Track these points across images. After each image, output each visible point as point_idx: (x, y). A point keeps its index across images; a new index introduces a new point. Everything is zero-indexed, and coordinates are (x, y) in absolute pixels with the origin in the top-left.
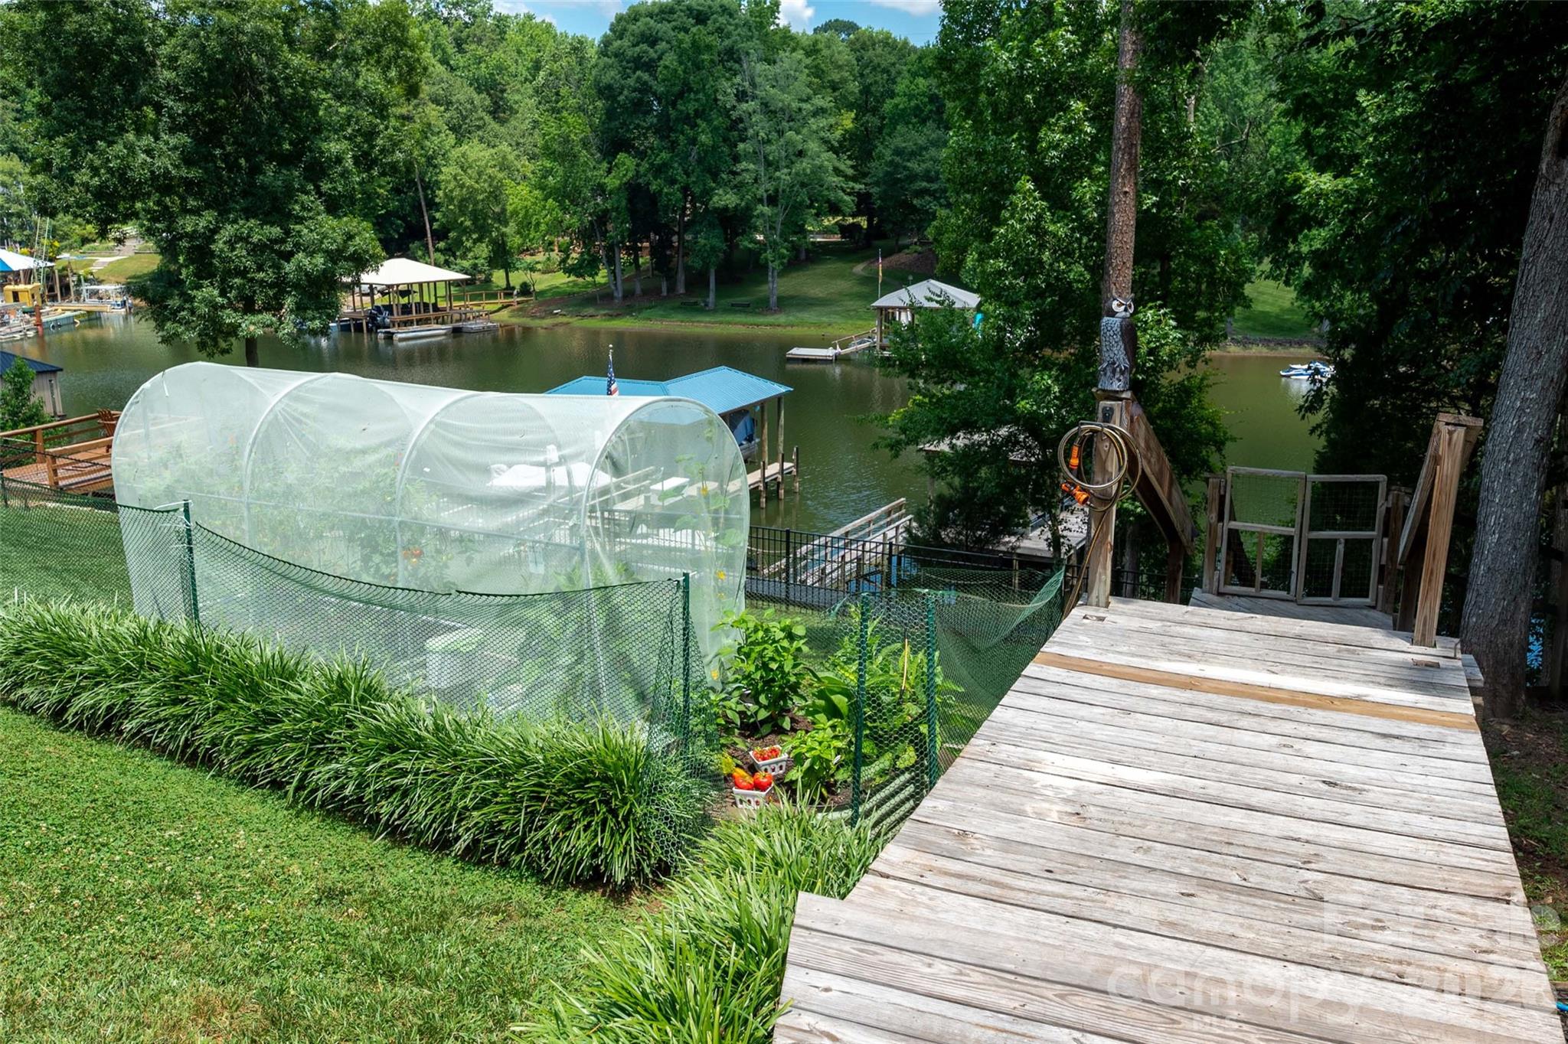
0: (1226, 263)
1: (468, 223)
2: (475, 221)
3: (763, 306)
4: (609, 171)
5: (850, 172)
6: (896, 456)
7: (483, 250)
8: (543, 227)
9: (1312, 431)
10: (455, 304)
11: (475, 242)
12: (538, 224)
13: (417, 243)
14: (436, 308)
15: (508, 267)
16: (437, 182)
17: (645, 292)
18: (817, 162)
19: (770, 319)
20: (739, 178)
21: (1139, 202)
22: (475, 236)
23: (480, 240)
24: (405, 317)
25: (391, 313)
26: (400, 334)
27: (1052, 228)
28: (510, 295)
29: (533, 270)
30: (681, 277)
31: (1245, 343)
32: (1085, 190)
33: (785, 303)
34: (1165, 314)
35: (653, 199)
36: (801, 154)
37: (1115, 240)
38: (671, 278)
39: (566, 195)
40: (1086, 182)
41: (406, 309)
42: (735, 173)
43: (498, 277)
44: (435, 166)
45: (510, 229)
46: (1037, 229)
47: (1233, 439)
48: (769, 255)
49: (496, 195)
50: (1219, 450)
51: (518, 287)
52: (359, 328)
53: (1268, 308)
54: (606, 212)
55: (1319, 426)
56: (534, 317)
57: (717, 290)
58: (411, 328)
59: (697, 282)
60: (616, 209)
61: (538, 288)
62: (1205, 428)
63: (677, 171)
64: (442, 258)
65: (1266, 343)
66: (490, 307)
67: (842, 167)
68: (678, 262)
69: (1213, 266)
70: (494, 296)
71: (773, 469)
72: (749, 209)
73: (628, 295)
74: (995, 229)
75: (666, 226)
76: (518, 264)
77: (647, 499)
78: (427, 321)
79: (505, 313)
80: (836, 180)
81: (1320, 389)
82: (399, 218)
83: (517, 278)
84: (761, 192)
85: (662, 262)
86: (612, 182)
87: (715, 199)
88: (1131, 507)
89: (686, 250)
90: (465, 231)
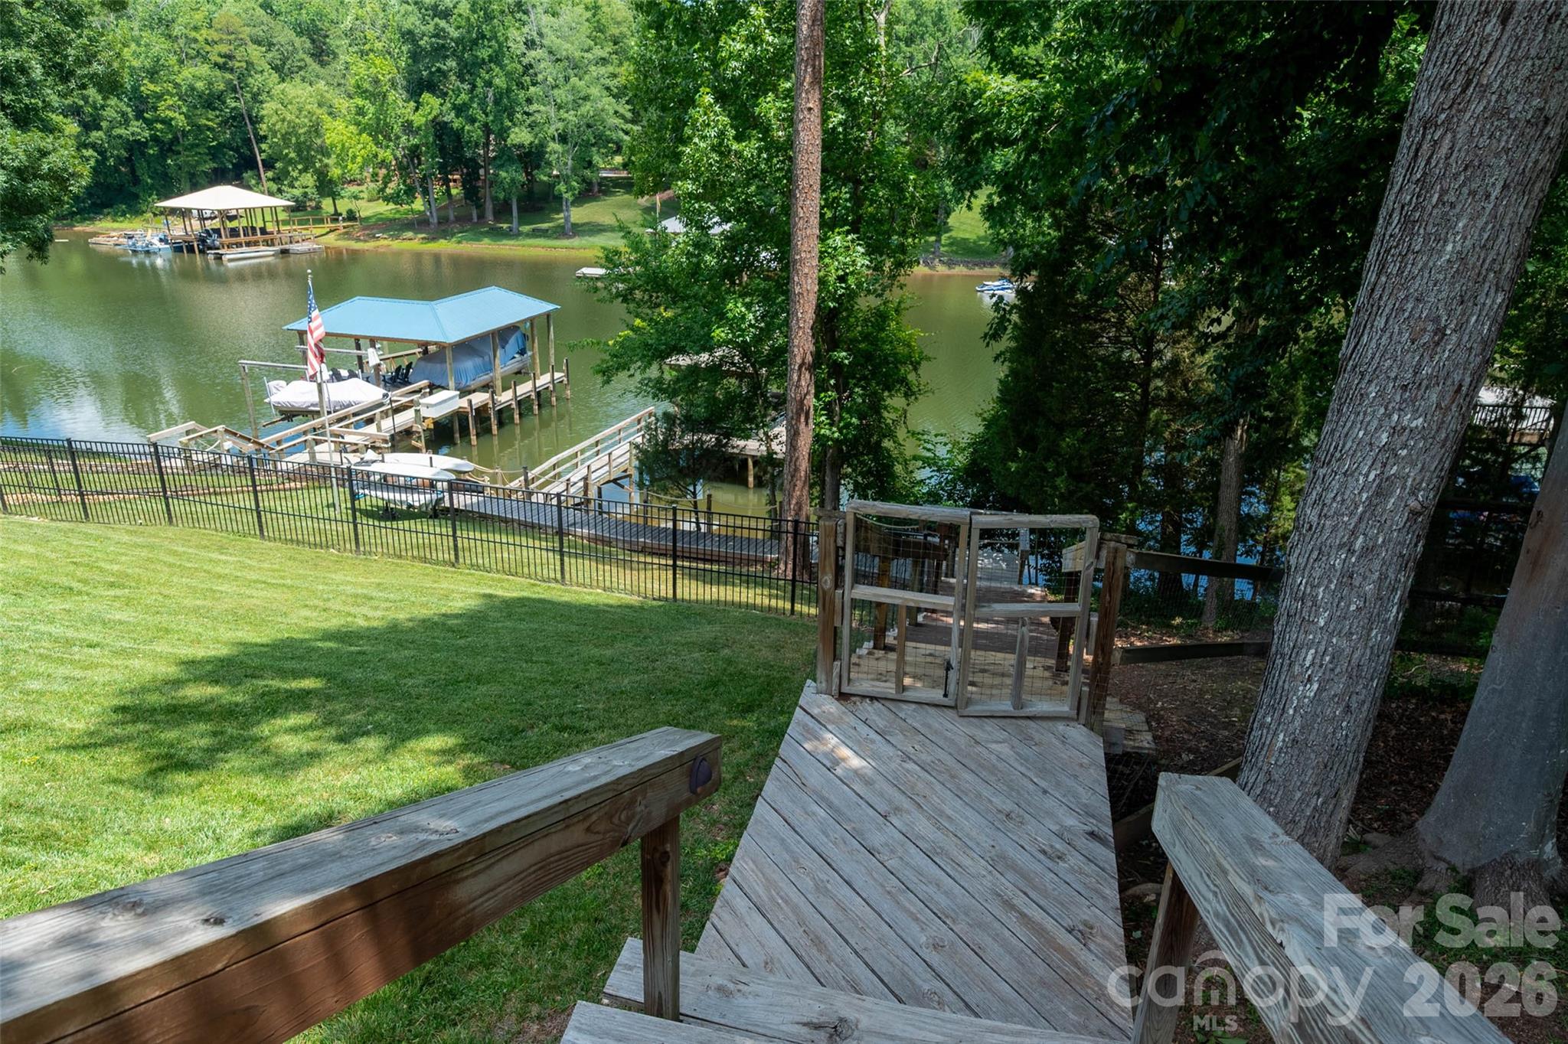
0: (915, 187)
1: (293, 155)
2: (299, 152)
3: (561, 232)
4: (417, 109)
5: (629, 115)
6: (608, 382)
7: (309, 179)
8: (359, 159)
9: (996, 358)
10: (282, 228)
11: (300, 172)
12: (355, 157)
13: (250, 173)
14: (263, 231)
15: (334, 195)
16: (263, 117)
17: (458, 219)
18: (600, 106)
19: (566, 242)
20: (532, 118)
21: (825, 119)
22: (300, 167)
23: (305, 170)
24: (234, 240)
25: (220, 236)
26: (229, 255)
27: (735, 146)
28: (337, 220)
29: (356, 198)
30: (489, 206)
31: (950, 264)
32: (769, 106)
33: (577, 230)
34: (853, 241)
35: (458, 135)
36: (586, 98)
37: (801, 161)
38: (480, 207)
39: (380, 131)
40: (771, 96)
41: (234, 232)
42: (528, 114)
43: (327, 204)
44: (261, 102)
45: (331, 161)
46: (720, 149)
47: (928, 359)
48: (562, 187)
49: (316, 129)
50: (915, 369)
51: (345, 215)
52: (191, 249)
53: (967, 236)
54: (417, 147)
55: (1002, 353)
56: (358, 240)
57: (520, 218)
58: (240, 250)
59: (502, 210)
60: (426, 145)
61: (363, 214)
62: (901, 350)
63: (475, 110)
64: (274, 187)
65: (966, 264)
66: (318, 232)
67: (621, 111)
68: (486, 194)
69: (902, 191)
70: (321, 221)
71: (544, 380)
72: (542, 145)
73: (443, 221)
74: (681, 148)
75: (473, 160)
76: (343, 193)
77: (417, 411)
78: (256, 243)
79: (332, 236)
80: (617, 121)
81: (1003, 316)
82: (232, 149)
83: (343, 206)
84: (552, 131)
85: (472, 192)
86: (419, 119)
87: (512, 136)
88: (828, 433)
89: (493, 182)
90: (291, 162)
